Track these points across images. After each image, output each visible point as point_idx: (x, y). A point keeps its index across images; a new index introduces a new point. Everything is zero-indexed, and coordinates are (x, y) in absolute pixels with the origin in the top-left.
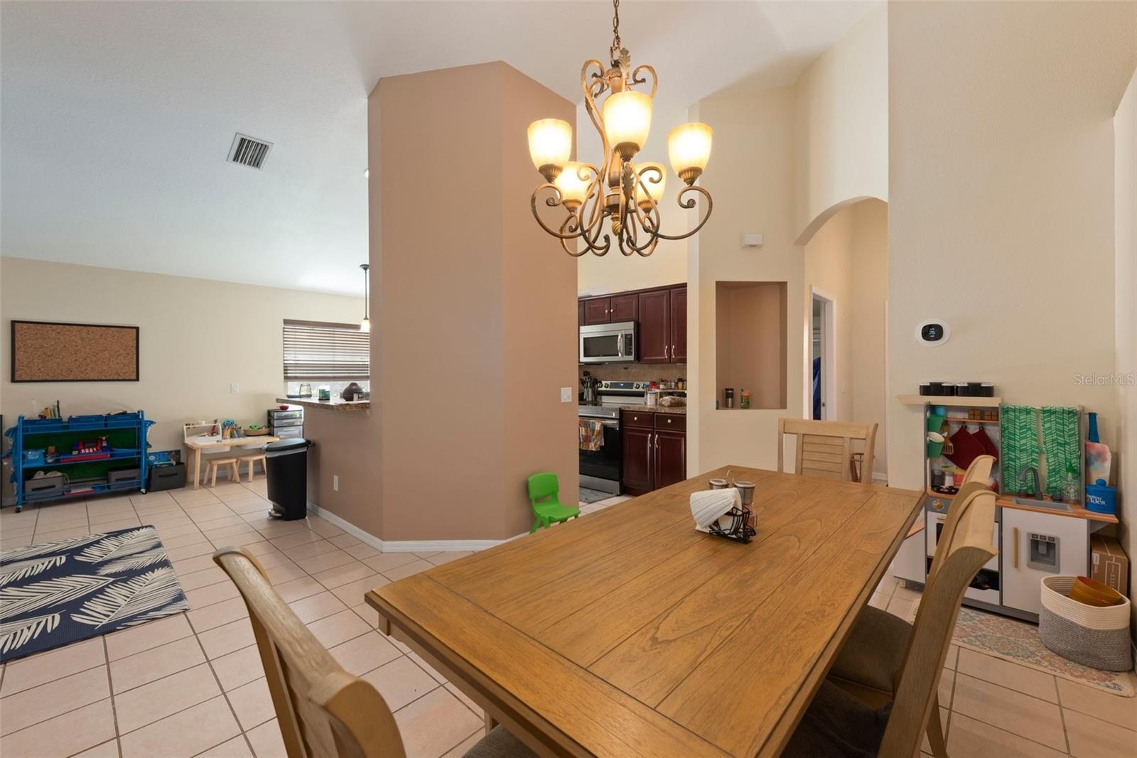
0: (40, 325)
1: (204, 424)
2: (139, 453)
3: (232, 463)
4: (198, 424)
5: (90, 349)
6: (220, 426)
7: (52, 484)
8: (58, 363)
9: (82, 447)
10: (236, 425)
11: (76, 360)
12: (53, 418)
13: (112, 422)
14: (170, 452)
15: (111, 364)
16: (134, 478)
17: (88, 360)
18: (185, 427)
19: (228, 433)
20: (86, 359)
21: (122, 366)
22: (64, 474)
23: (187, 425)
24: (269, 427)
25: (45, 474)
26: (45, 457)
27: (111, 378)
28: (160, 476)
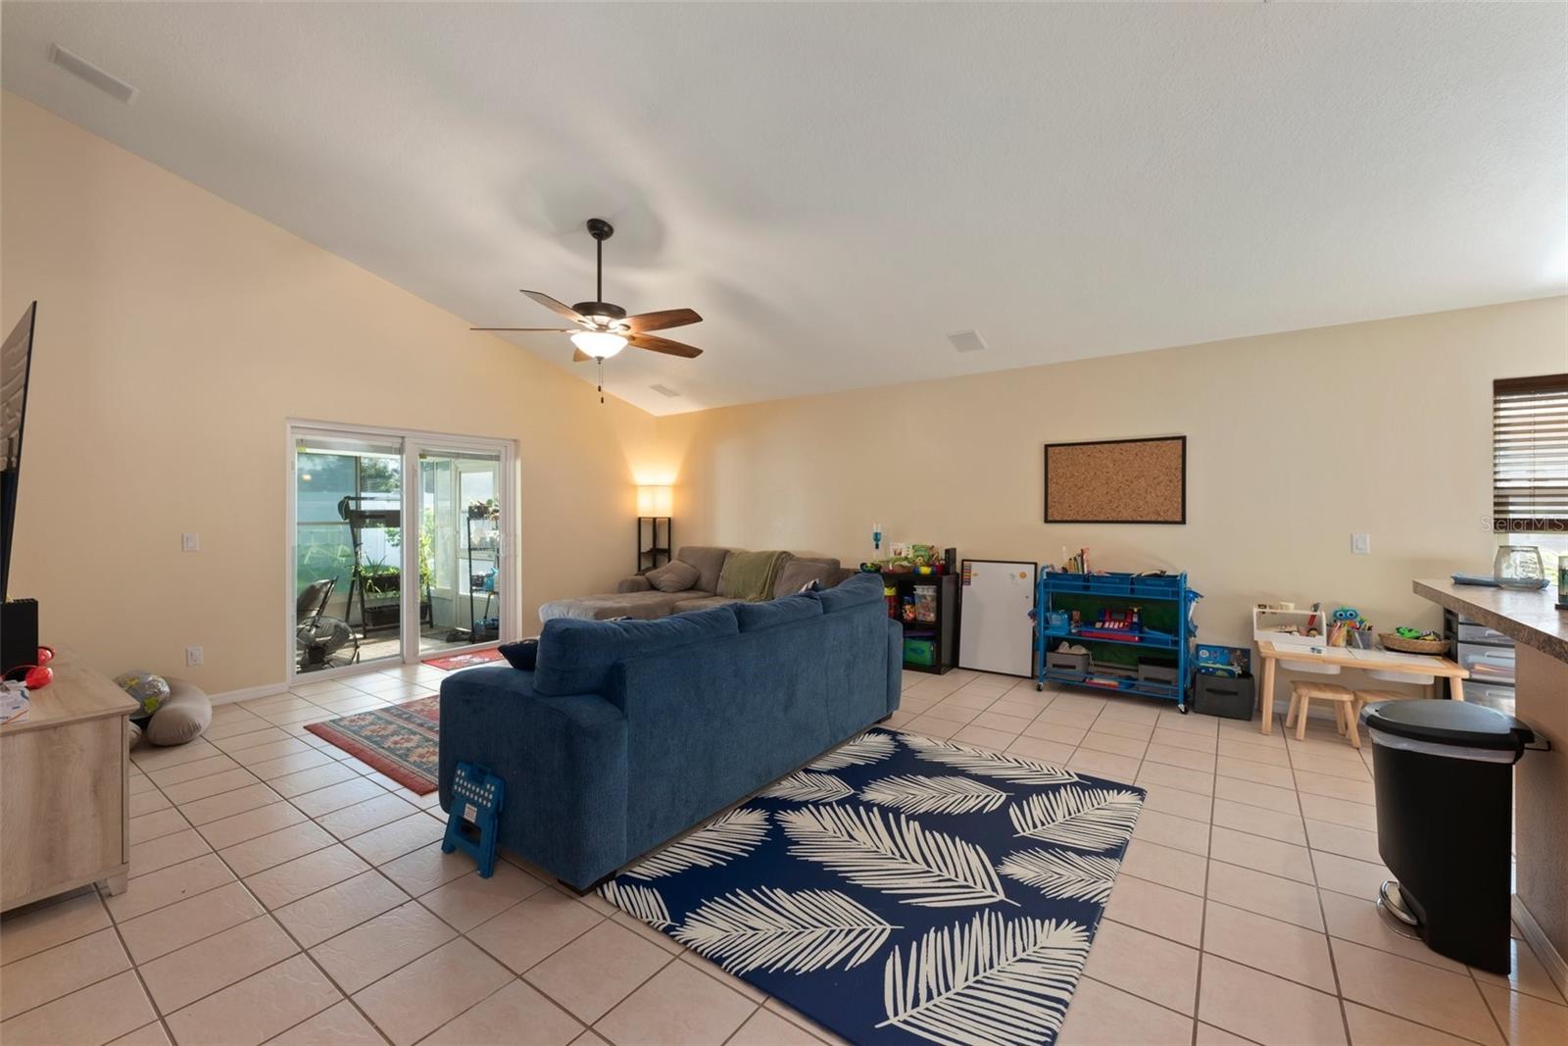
0: (1071, 447)
1: (1291, 608)
2: (1176, 643)
3: (1343, 702)
4: (1282, 607)
5: (1124, 476)
6: (1324, 617)
7: (1073, 664)
8: (1088, 498)
9: (1107, 618)
10: (1361, 622)
11: (1107, 493)
12: (1077, 572)
13: (1140, 587)
14: (1232, 650)
15: (1148, 496)
16: (1169, 682)
17: (1121, 493)
18: (1256, 610)
19: (1341, 635)
20: (1118, 491)
21: (1161, 500)
22: (1090, 653)
23: (1259, 606)
24: (1447, 638)
25: (1070, 647)
26: (1070, 625)
27: (1148, 519)
28: (1209, 690)
